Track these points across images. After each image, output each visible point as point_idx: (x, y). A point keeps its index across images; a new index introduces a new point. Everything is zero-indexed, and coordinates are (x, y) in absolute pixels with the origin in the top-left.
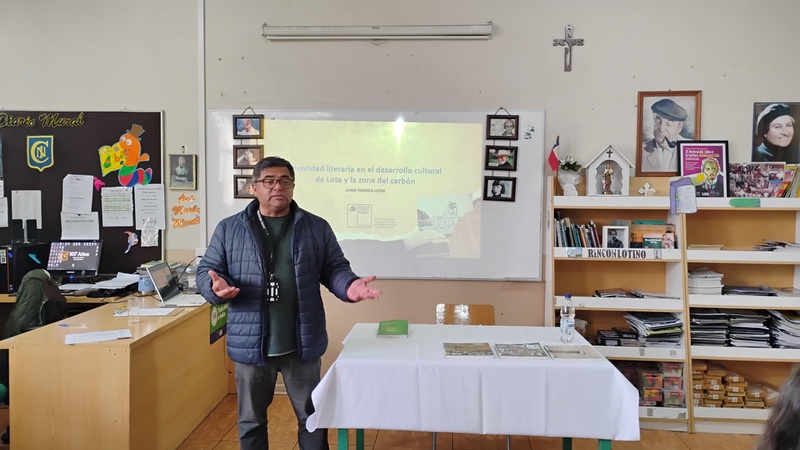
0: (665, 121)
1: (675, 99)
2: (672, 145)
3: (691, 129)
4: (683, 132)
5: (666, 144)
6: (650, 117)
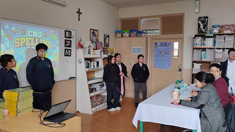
1: (95, 31)
2: (95, 42)
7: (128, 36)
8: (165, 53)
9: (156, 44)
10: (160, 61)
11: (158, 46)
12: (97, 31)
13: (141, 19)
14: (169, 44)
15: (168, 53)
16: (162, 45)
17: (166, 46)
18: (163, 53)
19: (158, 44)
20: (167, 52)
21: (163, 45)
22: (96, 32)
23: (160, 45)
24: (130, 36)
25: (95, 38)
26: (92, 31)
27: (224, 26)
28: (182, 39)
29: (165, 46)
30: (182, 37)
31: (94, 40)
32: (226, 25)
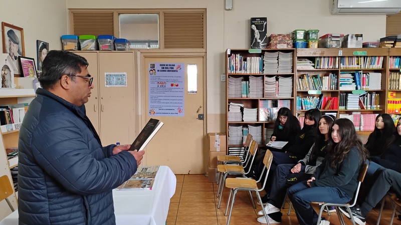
0: (12, 43)
1: (15, 30)
2: (16, 58)
3: (21, 51)
4: (19, 51)
5: (13, 57)
6: (7, 38)
7: (93, 49)
8: (172, 85)
9: (153, 66)
10: (162, 101)
11: (156, 71)
12: (20, 29)
13: (119, 14)
14: (179, 67)
15: (177, 86)
16: (165, 68)
17: (173, 71)
18: (168, 85)
19: (158, 67)
20: (174, 84)
21: (167, 70)
22: (17, 33)
23: (160, 68)
24: (98, 48)
25: (15, 48)
26: (7, 29)
27: (276, 36)
28: (204, 57)
29: (170, 71)
30: (204, 54)
31: (12, 51)
32: (279, 35)
